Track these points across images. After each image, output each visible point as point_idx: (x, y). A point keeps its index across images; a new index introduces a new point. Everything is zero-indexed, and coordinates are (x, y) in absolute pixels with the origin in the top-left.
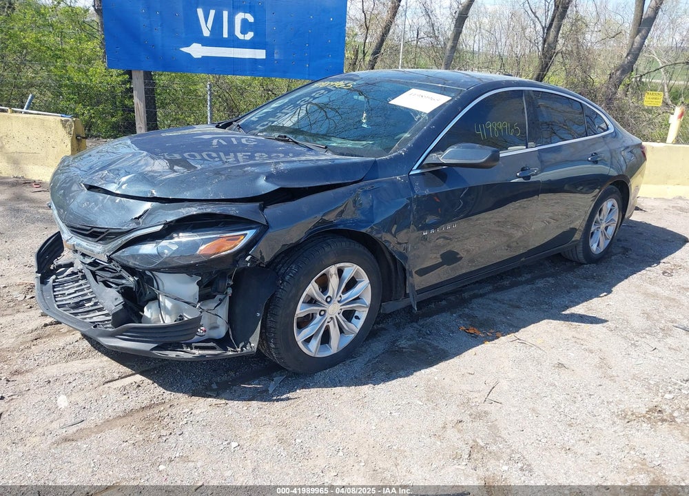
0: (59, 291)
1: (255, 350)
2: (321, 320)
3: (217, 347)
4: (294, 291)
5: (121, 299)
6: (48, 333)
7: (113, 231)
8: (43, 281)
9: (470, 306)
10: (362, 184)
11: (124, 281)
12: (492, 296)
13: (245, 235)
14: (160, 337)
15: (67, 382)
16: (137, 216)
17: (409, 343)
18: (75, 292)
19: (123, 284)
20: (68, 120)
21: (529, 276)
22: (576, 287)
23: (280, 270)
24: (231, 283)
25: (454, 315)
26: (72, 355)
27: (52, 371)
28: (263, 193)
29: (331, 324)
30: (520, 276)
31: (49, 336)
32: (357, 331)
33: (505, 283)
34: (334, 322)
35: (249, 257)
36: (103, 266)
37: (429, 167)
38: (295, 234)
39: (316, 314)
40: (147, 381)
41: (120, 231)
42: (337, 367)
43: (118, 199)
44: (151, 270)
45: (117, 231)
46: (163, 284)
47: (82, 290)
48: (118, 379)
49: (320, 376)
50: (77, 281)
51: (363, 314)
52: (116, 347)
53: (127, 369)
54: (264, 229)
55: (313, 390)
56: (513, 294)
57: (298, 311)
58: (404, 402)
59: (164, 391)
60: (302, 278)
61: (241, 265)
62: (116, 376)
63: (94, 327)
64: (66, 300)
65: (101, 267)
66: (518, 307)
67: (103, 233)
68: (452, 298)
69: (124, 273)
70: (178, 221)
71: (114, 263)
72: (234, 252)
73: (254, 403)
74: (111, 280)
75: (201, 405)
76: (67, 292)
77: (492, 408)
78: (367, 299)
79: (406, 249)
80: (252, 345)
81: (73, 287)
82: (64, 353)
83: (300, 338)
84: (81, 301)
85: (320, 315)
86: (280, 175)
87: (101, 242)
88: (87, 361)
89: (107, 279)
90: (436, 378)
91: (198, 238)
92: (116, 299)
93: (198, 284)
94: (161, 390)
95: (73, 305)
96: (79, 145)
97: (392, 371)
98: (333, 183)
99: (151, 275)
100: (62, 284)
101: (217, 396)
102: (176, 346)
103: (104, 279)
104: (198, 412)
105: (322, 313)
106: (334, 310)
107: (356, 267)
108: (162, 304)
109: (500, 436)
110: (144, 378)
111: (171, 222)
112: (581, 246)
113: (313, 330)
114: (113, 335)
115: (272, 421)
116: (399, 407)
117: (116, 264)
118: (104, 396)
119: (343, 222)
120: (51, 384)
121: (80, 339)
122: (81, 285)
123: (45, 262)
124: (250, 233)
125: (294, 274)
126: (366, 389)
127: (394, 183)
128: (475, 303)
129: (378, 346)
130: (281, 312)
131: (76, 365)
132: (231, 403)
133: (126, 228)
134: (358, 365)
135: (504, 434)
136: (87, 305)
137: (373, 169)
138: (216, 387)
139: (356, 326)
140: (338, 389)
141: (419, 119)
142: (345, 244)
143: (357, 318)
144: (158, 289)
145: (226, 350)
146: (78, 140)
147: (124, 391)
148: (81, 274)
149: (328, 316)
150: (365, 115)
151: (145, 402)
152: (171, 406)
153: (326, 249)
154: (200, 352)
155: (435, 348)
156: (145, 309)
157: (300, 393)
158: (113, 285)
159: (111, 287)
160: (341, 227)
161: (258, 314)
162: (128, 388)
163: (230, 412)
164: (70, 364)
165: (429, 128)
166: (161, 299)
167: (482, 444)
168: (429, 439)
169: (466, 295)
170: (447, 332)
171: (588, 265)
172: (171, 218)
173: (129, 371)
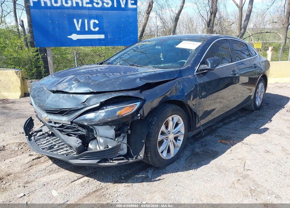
0: (39, 143)
1: (143, 158)
2: (167, 142)
3: (125, 159)
4: (157, 129)
5: (80, 141)
6: (35, 163)
7: (73, 109)
8: (30, 139)
9: (217, 132)
10: (177, 79)
11: (79, 132)
12: (224, 127)
13: (136, 104)
14: (101, 156)
15: (54, 184)
16: (84, 101)
17: (200, 150)
18: (47, 143)
19: (79, 134)
20: (18, 71)
21: (234, 118)
22: (255, 120)
23: (149, 120)
24: (129, 128)
25: (213, 136)
26: (51, 172)
27: (44, 180)
28: (140, 86)
29: (170, 144)
30: (231, 118)
31: (36, 164)
32: (180, 146)
33: (227, 121)
34: (171, 142)
35: (139, 114)
36: (67, 127)
37: (201, 71)
38: (155, 103)
39: (164, 139)
40: (91, 179)
41: (77, 109)
42: (174, 163)
43: (71, 95)
44: (92, 125)
45: (76, 109)
46: (98, 131)
47: (49, 141)
48: (77, 180)
49: (168, 168)
50: (45, 138)
51: (181, 138)
52: (79, 164)
53: (80, 175)
54: (144, 101)
55: (169, 175)
56: (232, 125)
57: (159, 138)
58: (210, 175)
59: (100, 182)
60: (160, 123)
61: (136, 118)
62: (76, 178)
63: (66, 155)
64: (44, 146)
65: (65, 127)
66: (237, 130)
67: (67, 111)
68: (208, 129)
69: (80, 128)
70: (105, 101)
71: (74, 124)
72: (132, 113)
73: (145, 183)
74: (72, 133)
75: (121, 187)
76: (43, 143)
77: (249, 172)
78: (183, 131)
79: (196, 107)
80: (141, 156)
81: (45, 140)
82: (47, 172)
83: (160, 151)
84: (51, 146)
85: (166, 140)
86: (145, 78)
87: (65, 115)
88: (59, 173)
89: (70, 132)
90: (219, 163)
91: (116, 107)
92: (77, 141)
93: (114, 130)
94: (99, 182)
95: (48, 148)
96: (24, 82)
97: (198, 163)
98: (166, 80)
99: (92, 128)
100: (38, 140)
101: (126, 182)
102: (106, 160)
103: (67, 133)
104: (121, 190)
105: (167, 139)
106: (171, 137)
107: (179, 117)
108: (98, 141)
109: (259, 185)
110: (89, 178)
111: (103, 102)
112: (253, 103)
113: (164, 147)
114: (77, 158)
115: (156, 190)
116: (209, 177)
117: (75, 125)
118: (74, 188)
119: (172, 97)
120: (46, 186)
121: (52, 164)
122: (48, 139)
123: (28, 131)
124: (138, 104)
125: (156, 121)
126: (191, 172)
127: (189, 79)
128: (219, 130)
129: (187, 153)
130: (152, 139)
131: (54, 176)
132: (134, 184)
133: (80, 107)
134: (182, 161)
135: (259, 183)
136: (55, 147)
137: (180, 73)
138: (124, 178)
139: (180, 143)
140: (179, 173)
141: (192, 52)
142: (174, 107)
143: (179, 140)
144: (96, 134)
145: (129, 159)
146: (23, 80)
147: (82, 185)
148: (47, 134)
149: (169, 140)
150: (161, 55)
151: (94, 189)
152: (107, 189)
153: (167, 109)
154: (117, 162)
155: (212, 151)
156: (90, 144)
157: (163, 176)
158: (73, 135)
159: (72, 136)
160: (172, 99)
161: (143, 141)
162: (83, 183)
163: (136, 188)
164: (51, 176)
165: (197, 55)
166: (98, 139)
167: (254, 189)
168: (229, 189)
169: (213, 128)
170: (213, 144)
171: (256, 111)
172: (103, 100)
173: (81, 175)
